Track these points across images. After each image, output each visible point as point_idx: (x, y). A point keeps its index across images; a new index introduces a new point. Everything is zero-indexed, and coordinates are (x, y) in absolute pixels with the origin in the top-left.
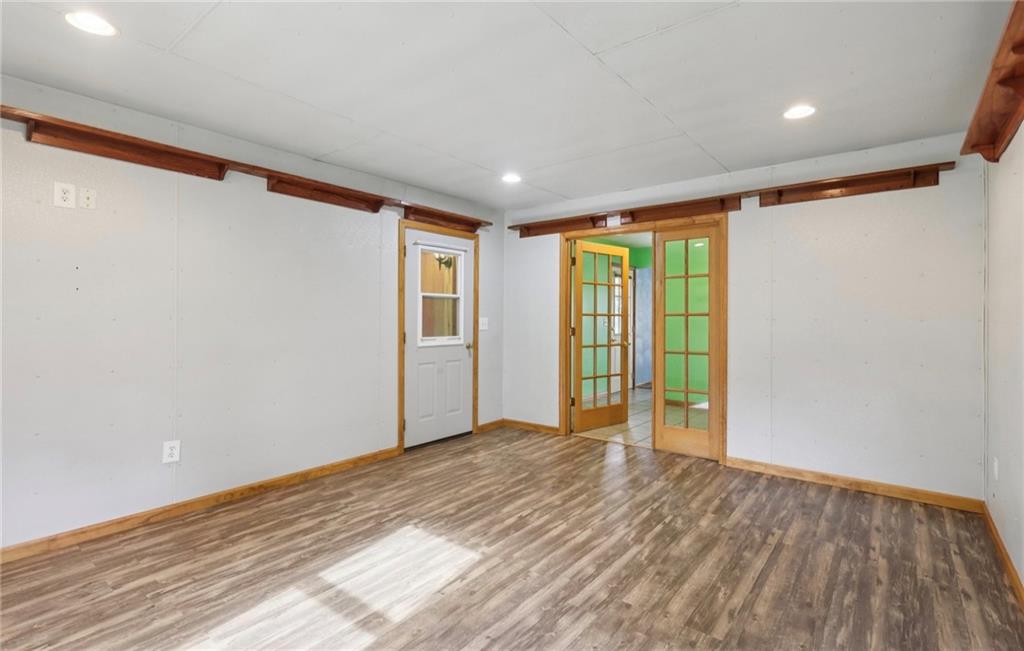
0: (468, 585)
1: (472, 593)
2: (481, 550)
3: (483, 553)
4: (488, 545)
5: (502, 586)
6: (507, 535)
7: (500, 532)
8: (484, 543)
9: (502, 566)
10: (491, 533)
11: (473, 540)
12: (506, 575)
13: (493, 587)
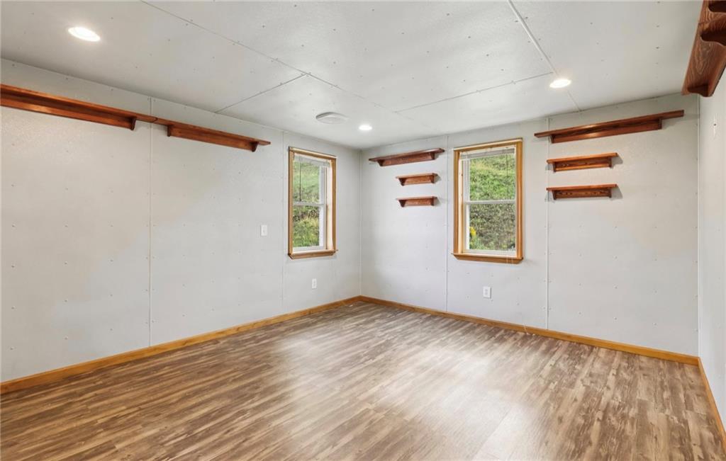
0: (378, 384)
1: (375, 380)
2: (374, 406)
3: (371, 403)
4: (368, 411)
5: (358, 383)
6: (351, 421)
7: (358, 425)
8: (372, 413)
9: (357, 394)
10: (366, 423)
11: (381, 415)
12: (355, 389)
13: (363, 382)
